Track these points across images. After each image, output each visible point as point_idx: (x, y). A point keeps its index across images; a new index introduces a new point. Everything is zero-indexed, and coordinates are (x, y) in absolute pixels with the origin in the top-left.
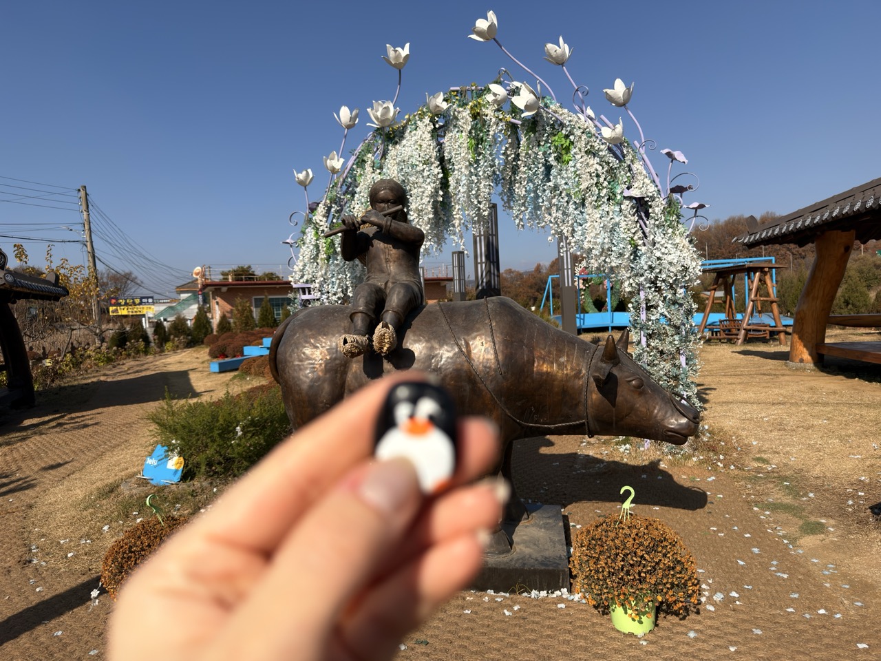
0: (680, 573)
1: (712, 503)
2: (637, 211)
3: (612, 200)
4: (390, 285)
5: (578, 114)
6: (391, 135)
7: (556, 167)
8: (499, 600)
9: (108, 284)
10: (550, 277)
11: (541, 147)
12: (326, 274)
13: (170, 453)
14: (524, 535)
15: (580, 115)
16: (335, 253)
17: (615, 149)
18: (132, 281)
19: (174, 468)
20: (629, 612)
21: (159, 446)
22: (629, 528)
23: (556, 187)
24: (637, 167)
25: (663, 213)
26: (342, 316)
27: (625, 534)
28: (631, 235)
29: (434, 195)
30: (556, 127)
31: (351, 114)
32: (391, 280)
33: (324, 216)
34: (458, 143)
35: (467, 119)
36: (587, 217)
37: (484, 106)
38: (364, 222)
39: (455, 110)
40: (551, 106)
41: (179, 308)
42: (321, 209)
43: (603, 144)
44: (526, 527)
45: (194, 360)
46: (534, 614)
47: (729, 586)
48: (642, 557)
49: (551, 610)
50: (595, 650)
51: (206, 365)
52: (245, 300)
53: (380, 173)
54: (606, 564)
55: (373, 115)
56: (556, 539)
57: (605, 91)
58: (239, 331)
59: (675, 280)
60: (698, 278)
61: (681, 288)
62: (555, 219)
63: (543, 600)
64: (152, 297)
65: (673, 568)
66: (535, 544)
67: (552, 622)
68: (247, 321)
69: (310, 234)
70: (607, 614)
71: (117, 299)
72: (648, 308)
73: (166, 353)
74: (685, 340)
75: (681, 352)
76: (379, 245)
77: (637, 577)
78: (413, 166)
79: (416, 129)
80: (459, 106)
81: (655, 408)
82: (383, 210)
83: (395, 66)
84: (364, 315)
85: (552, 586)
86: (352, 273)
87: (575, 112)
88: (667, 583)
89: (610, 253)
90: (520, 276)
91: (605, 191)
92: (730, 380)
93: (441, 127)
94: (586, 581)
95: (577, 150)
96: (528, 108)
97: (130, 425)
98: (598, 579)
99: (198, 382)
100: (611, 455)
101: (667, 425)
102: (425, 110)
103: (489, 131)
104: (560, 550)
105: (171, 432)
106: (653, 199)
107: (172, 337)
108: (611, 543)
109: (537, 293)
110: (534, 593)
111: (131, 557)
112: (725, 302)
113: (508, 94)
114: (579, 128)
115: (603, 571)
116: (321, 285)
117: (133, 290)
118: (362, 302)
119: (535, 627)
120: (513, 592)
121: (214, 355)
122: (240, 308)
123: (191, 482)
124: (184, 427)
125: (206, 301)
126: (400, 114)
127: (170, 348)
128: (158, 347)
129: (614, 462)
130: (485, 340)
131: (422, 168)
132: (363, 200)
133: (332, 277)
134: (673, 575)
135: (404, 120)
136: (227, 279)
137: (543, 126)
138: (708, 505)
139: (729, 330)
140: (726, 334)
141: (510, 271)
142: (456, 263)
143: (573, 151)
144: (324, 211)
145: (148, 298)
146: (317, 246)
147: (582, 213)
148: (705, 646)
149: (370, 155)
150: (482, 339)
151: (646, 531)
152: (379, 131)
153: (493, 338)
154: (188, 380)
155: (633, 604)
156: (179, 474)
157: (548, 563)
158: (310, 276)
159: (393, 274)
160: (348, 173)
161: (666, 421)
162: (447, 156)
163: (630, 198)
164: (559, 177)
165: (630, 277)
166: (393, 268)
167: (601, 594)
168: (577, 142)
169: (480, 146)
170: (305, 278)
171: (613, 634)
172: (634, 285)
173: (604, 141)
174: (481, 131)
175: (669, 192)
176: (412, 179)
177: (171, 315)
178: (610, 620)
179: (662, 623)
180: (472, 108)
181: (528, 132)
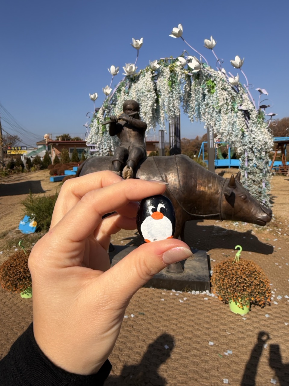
0: (262, 287)
1: (276, 251)
2: (244, 116)
3: (233, 111)
4: (131, 148)
5: (218, 72)
6: (133, 79)
7: (208, 95)
8: (177, 294)
9: (7, 141)
10: (203, 143)
11: (201, 86)
12: (102, 140)
13: (31, 220)
14: (189, 264)
15: (219, 72)
16: (106, 131)
17: (235, 88)
18: (17, 140)
19: (32, 226)
20: (238, 304)
21: (26, 216)
22: (239, 265)
23: (207, 104)
24: (245, 96)
25: (256, 117)
26: (108, 162)
27: (237, 268)
28: (242, 127)
29: (152, 106)
30: (208, 77)
31: (116, 69)
32: (131, 146)
33: (102, 114)
34: (163, 83)
35: (168, 73)
36: (222, 118)
37: (176, 67)
38: (120, 119)
39: (162, 68)
40: (206, 68)
41: (37, 152)
42: (101, 111)
43: (229, 85)
44: (190, 260)
45: (43, 176)
46: (194, 302)
47: (284, 293)
48: (245, 279)
49: (201, 301)
50: (221, 321)
51: (48, 178)
52: (66, 149)
53: (128, 96)
54: (228, 281)
55: (126, 69)
56: (204, 267)
57: (231, 61)
58: (63, 163)
59: (262, 148)
60: (272, 147)
61: (264, 152)
62: (207, 118)
63: (198, 295)
64: (26, 147)
65: (259, 285)
66: (194, 269)
67: (202, 307)
68: (66, 158)
69: (95, 122)
70: (227, 304)
71: (11, 147)
72: (248, 160)
73: (31, 172)
74: (265, 175)
75: (263, 181)
76: (126, 129)
77: (242, 288)
78: (143, 93)
79: (144, 76)
80: (164, 66)
81: (252, 209)
82: (129, 113)
83: (136, 48)
84: (119, 162)
85: (202, 289)
86: (114, 140)
87: (217, 70)
88: (256, 292)
89: (231, 135)
90: (189, 141)
91: (230, 107)
92: (284, 193)
93: (156, 76)
94: (218, 289)
95: (217, 88)
96: (196, 68)
97: (14, 205)
98: (224, 288)
99: (45, 186)
100: (229, 227)
101: (257, 217)
102: (149, 68)
103: (177, 78)
104: (206, 272)
105: (31, 210)
106: (252, 111)
107: (34, 165)
108: (230, 272)
109: (196, 149)
110: (193, 292)
111: (11, 269)
112: (281, 157)
113: (187, 62)
114: (219, 78)
115: (226, 285)
116: (99, 145)
117: (18, 143)
118: (118, 155)
119: (193, 308)
120: (184, 291)
121: (52, 174)
122: (64, 153)
123: (40, 233)
124: (37, 208)
125: (49, 149)
126: (137, 70)
127: (33, 170)
128: (28, 169)
129: (231, 231)
130: (175, 175)
131: (147, 94)
132: (120, 107)
133: (105, 142)
134: (259, 288)
135: (139, 72)
136: (59, 140)
137: (202, 76)
138: (274, 253)
139: (283, 169)
140: (282, 171)
141: (184, 139)
142: (160, 135)
143: (216, 88)
144: (102, 112)
145: (24, 147)
146: (98, 128)
147: (219, 116)
148: (273, 322)
149: (123, 88)
150: (173, 174)
151: (247, 267)
152: (128, 77)
153: (178, 174)
154: (40, 185)
155: (240, 300)
156: (34, 229)
157: (201, 278)
158: (95, 141)
159: (132, 143)
160: (113, 95)
161: (257, 215)
162: (158, 89)
163: (241, 110)
164: (209, 99)
165: (240, 146)
166: (132, 140)
167: (225, 296)
168: (218, 84)
169: (173, 85)
170: (93, 142)
171: (230, 314)
172: (242, 150)
173: (230, 84)
174: (174, 78)
175: (259, 108)
176: (142, 98)
177: (34, 155)
178: (228, 307)
179: (253, 309)
180: (170, 68)
181: (195, 79)
